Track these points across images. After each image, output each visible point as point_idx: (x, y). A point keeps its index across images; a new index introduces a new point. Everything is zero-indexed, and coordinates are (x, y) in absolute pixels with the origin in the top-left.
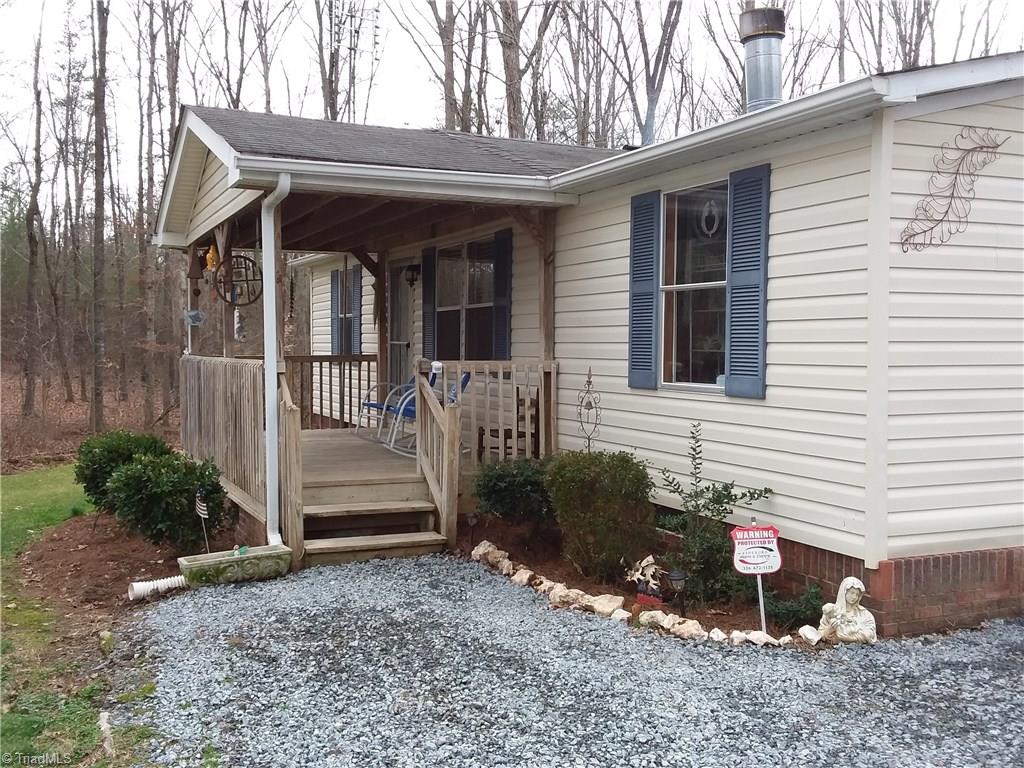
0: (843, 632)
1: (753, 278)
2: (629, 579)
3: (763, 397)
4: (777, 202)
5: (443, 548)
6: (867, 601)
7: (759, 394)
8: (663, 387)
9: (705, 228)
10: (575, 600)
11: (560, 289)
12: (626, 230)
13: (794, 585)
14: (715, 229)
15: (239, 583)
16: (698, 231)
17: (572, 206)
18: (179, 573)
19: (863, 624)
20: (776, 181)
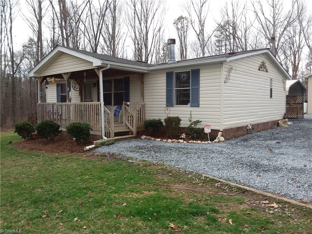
0: (221, 140)
1: (196, 87)
2: (180, 137)
3: (199, 107)
4: (201, 75)
5: (135, 138)
6: (222, 136)
7: (198, 106)
8: (175, 106)
9: (183, 79)
10: (175, 141)
11: (145, 89)
12: (165, 78)
13: (205, 136)
14: (185, 78)
15: (108, 145)
16: (181, 79)
17: (149, 73)
18: (94, 144)
19: (222, 139)
20: (201, 72)
